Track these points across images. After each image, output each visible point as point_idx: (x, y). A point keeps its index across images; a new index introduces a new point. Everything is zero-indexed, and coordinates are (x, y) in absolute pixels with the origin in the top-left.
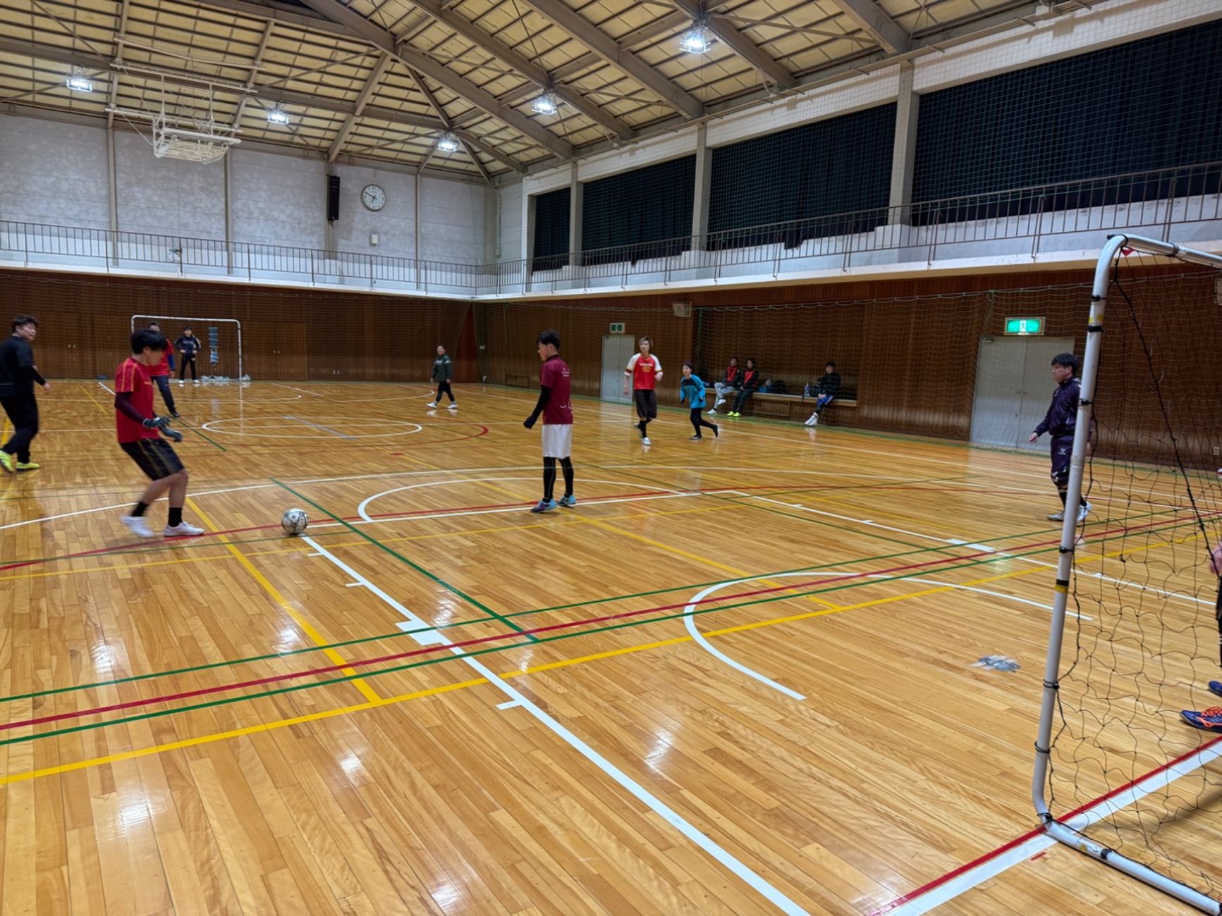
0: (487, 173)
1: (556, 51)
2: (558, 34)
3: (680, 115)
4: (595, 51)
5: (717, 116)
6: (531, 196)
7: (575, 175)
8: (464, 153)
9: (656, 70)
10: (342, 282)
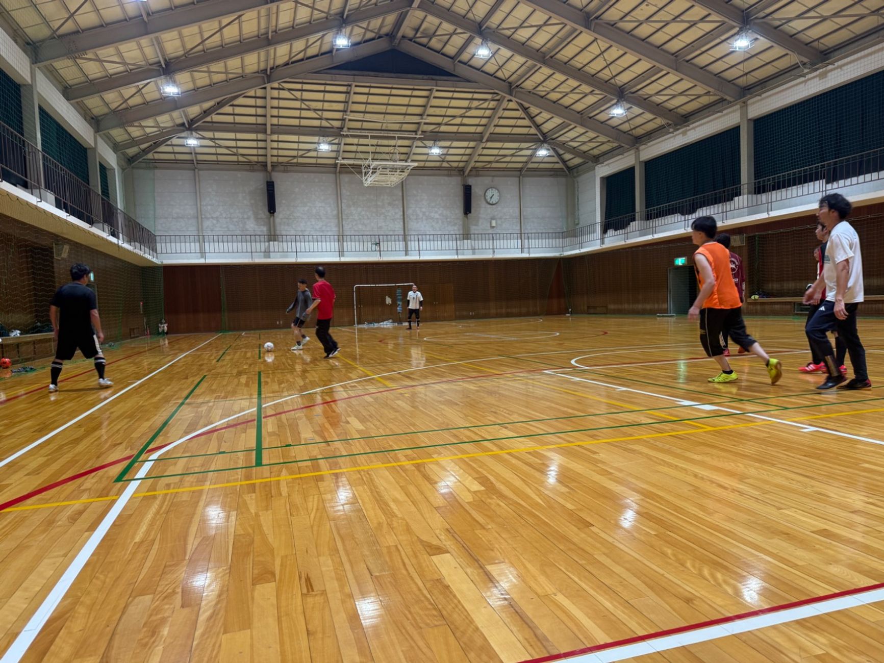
0: (569, 168)
1: (627, 71)
2: (630, 58)
3: (726, 100)
4: (657, 65)
5: (756, 95)
6: (602, 179)
7: (637, 157)
8: (553, 156)
9: (705, 70)
10: (474, 253)
